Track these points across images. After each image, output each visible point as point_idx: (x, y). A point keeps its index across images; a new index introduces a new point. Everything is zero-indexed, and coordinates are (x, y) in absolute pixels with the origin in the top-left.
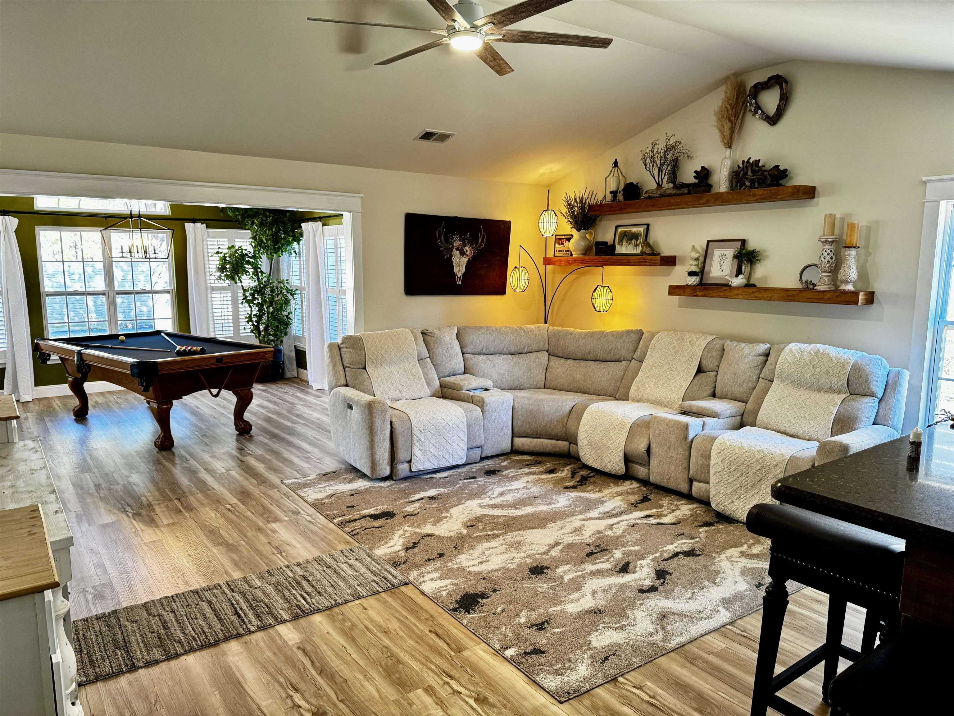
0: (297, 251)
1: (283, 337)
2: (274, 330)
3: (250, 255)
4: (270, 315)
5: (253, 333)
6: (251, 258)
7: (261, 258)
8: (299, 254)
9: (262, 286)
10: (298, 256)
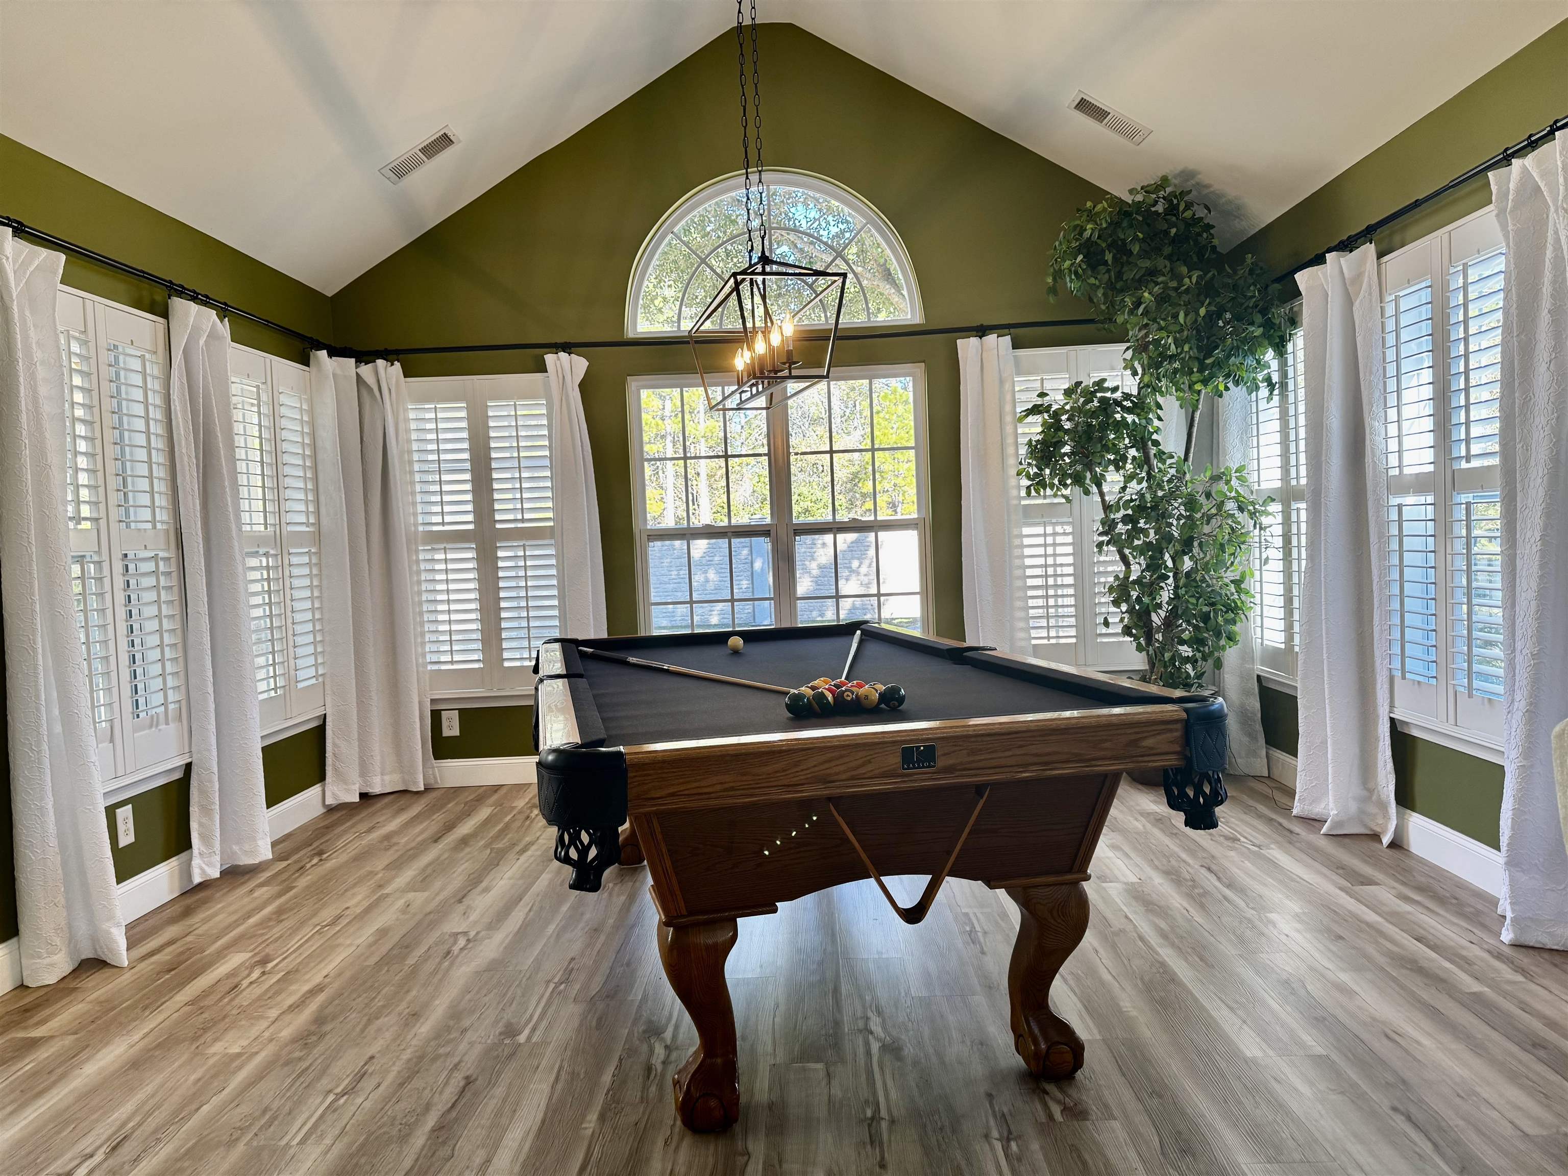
0: (1275, 378)
1: (1223, 648)
2: (1196, 627)
3: (1128, 404)
4: (1182, 581)
5: (1130, 634)
6: (1129, 410)
7: (1159, 407)
8: (1284, 385)
9: (1160, 493)
10: (1276, 392)
